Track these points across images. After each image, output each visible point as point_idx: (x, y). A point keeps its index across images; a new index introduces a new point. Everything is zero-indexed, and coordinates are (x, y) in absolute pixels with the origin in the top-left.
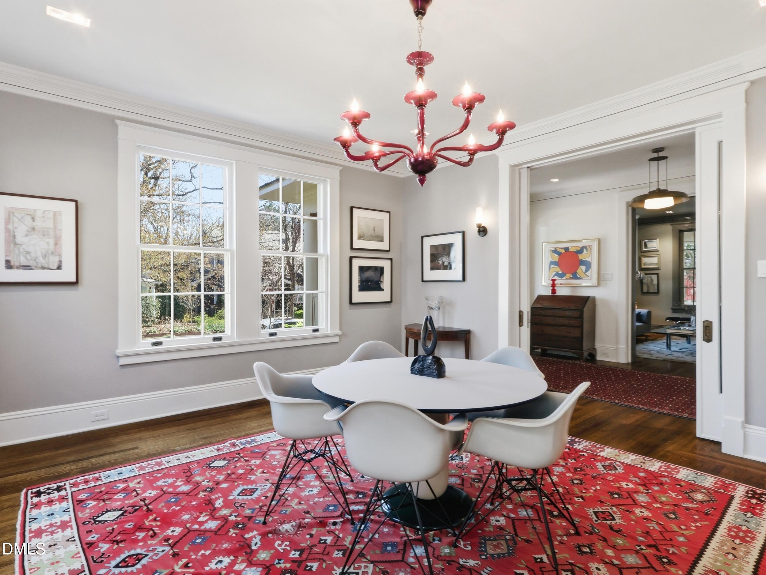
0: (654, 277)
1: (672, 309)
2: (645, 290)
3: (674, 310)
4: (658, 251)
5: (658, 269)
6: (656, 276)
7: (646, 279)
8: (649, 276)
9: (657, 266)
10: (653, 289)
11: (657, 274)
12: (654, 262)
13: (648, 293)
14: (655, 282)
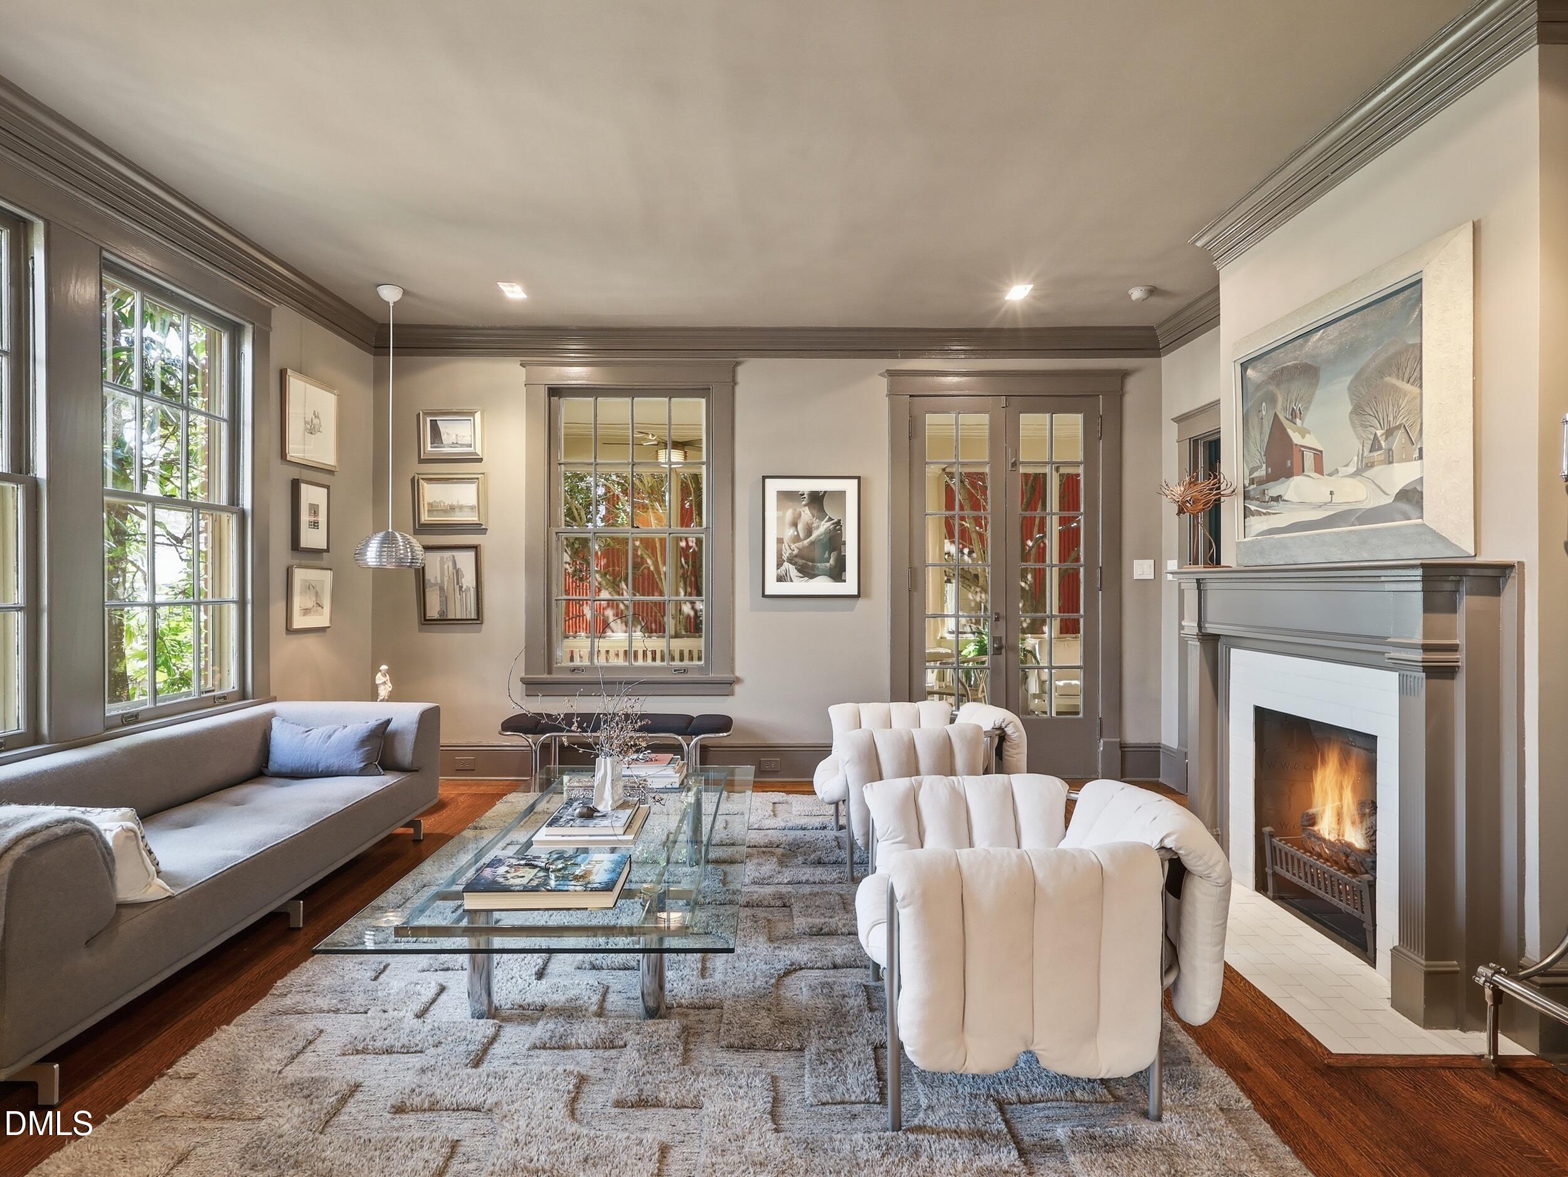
0: (466, 560)
1: (523, 680)
2: (433, 612)
3: (532, 686)
4: (480, 460)
5: (478, 529)
6: (471, 555)
7: (436, 566)
8: (447, 554)
9: (473, 518)
10: (462, 607)
11: (475, 548)
12: (463, 502)
13: (444, 621)
14: (469, 580)
